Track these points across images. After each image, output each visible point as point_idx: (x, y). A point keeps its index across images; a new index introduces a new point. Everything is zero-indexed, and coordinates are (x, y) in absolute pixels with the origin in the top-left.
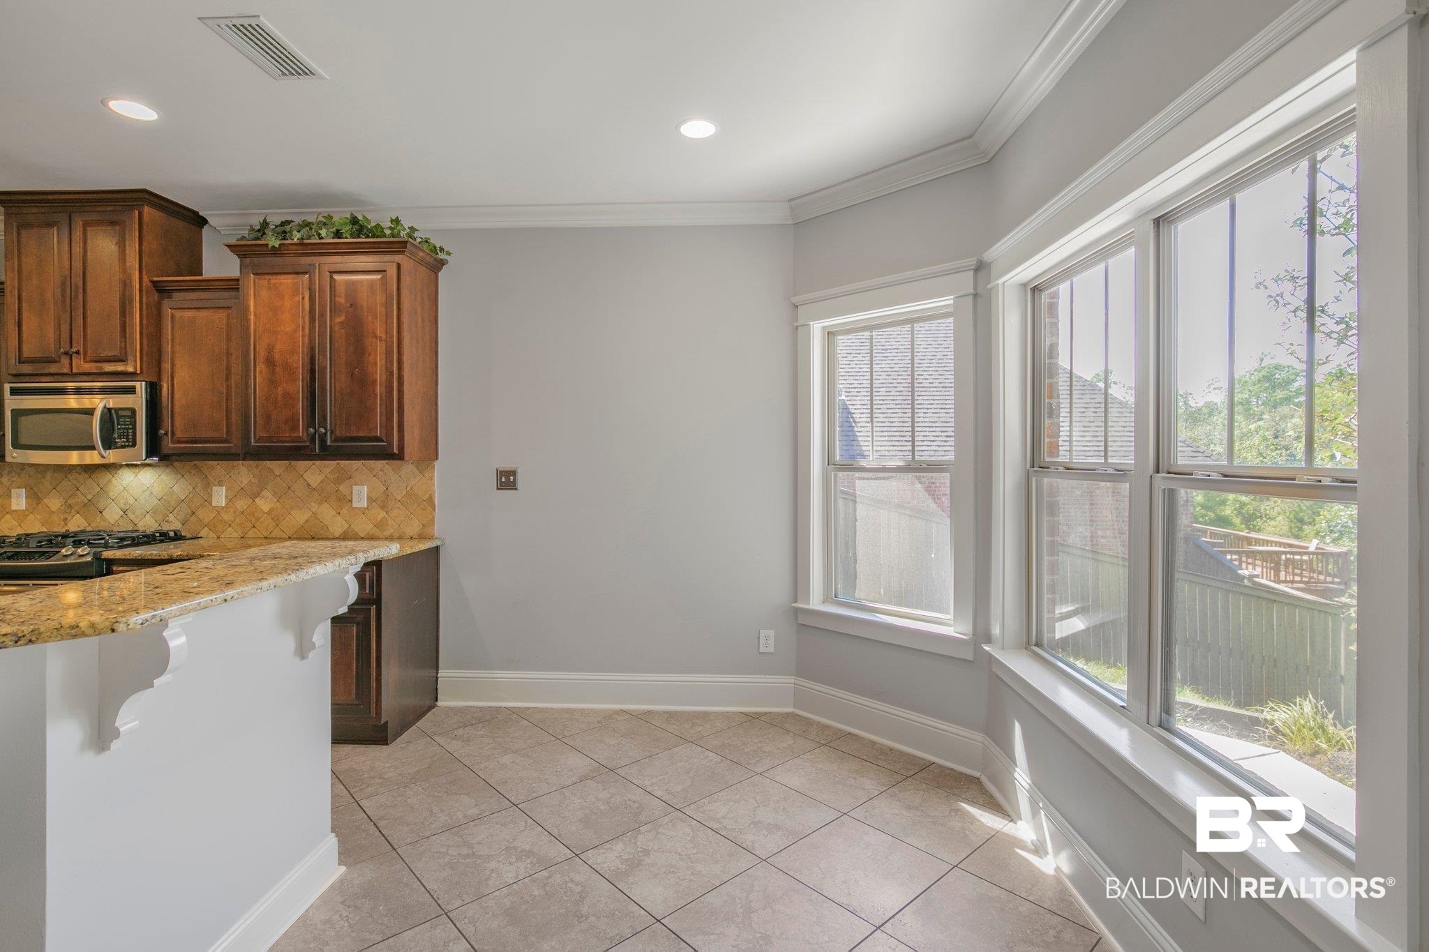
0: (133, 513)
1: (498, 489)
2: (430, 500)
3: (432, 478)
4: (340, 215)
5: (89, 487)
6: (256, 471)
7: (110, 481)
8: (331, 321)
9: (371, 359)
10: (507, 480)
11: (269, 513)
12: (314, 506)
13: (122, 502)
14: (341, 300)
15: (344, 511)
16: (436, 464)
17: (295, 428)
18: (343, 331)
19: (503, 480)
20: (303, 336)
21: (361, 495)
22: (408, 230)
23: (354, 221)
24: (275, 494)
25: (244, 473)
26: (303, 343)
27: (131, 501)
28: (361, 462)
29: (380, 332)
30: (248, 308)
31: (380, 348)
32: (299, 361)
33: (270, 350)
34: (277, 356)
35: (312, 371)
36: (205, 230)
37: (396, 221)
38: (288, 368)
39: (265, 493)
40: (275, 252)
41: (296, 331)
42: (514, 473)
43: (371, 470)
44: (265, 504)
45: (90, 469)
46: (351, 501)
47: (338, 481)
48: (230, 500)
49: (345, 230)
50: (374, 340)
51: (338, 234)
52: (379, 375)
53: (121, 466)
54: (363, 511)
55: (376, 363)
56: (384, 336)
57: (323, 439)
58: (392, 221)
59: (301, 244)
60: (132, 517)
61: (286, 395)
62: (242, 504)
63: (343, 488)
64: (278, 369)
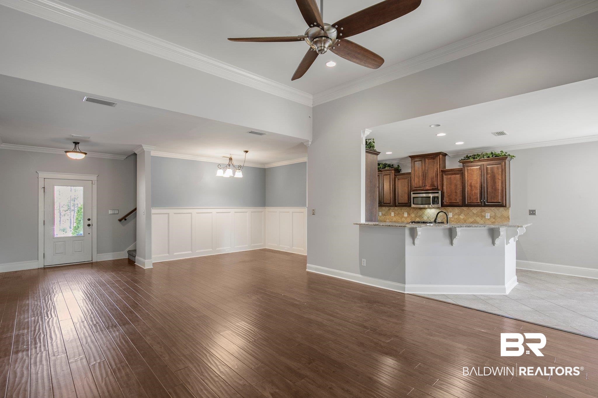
0: (430, 218)
1: (529, 215)
2: (508, 217)
3: (509, 212)
4: (489, 152)
5: (420, 212)
6: (460, 210)
7: (425, 211)
8: (486, 176)
9: (497, 184)
10: (532, 213)
11: (463, 219)
12: (475, 218)
13: (427, 216)
14: (489, 171)
15: (483, 219)
16: (510, 208)
17: (477, 200)
18: (490, 178)
19: (531, 212)
20: (479, 180)
21: (488, 215)
22: (505, 153)
23: (492, 153)
24: (464, 215)
25: (457, 210)
26: (479, 181)
27: (430, 215)
28: (488, 208)
29: (500, 178)
30: (465, 175)
31: (500, 182)
32: (478, 186)
33: (471, 183)
34: (473, 185)
35: (482, 188)
36: (447, 157)
37: (502, 151)
38: (475, 187)
39: (462, 214)
40: (472, 162)
41: (477, 179)
42: (535, 211)
43: (491, 210)
44: (462, 217)
45: (421, 209)
46: (485, 217)
47: (481, 212)
48: (453, 216)
49: (491, 156)
50: (498, 180)
51: (489, 157)
52: (500, 188)
53: (427, 208)
54: (489, 219)
55: (499, 185)
56: (501, 179)
57: (484, 202)
58: (501, 152)
59: (479, 160)
60: (430, 219)
61: (475, 193)
62: (456, 217)
63: (483, 214)
64: (473, 187)
